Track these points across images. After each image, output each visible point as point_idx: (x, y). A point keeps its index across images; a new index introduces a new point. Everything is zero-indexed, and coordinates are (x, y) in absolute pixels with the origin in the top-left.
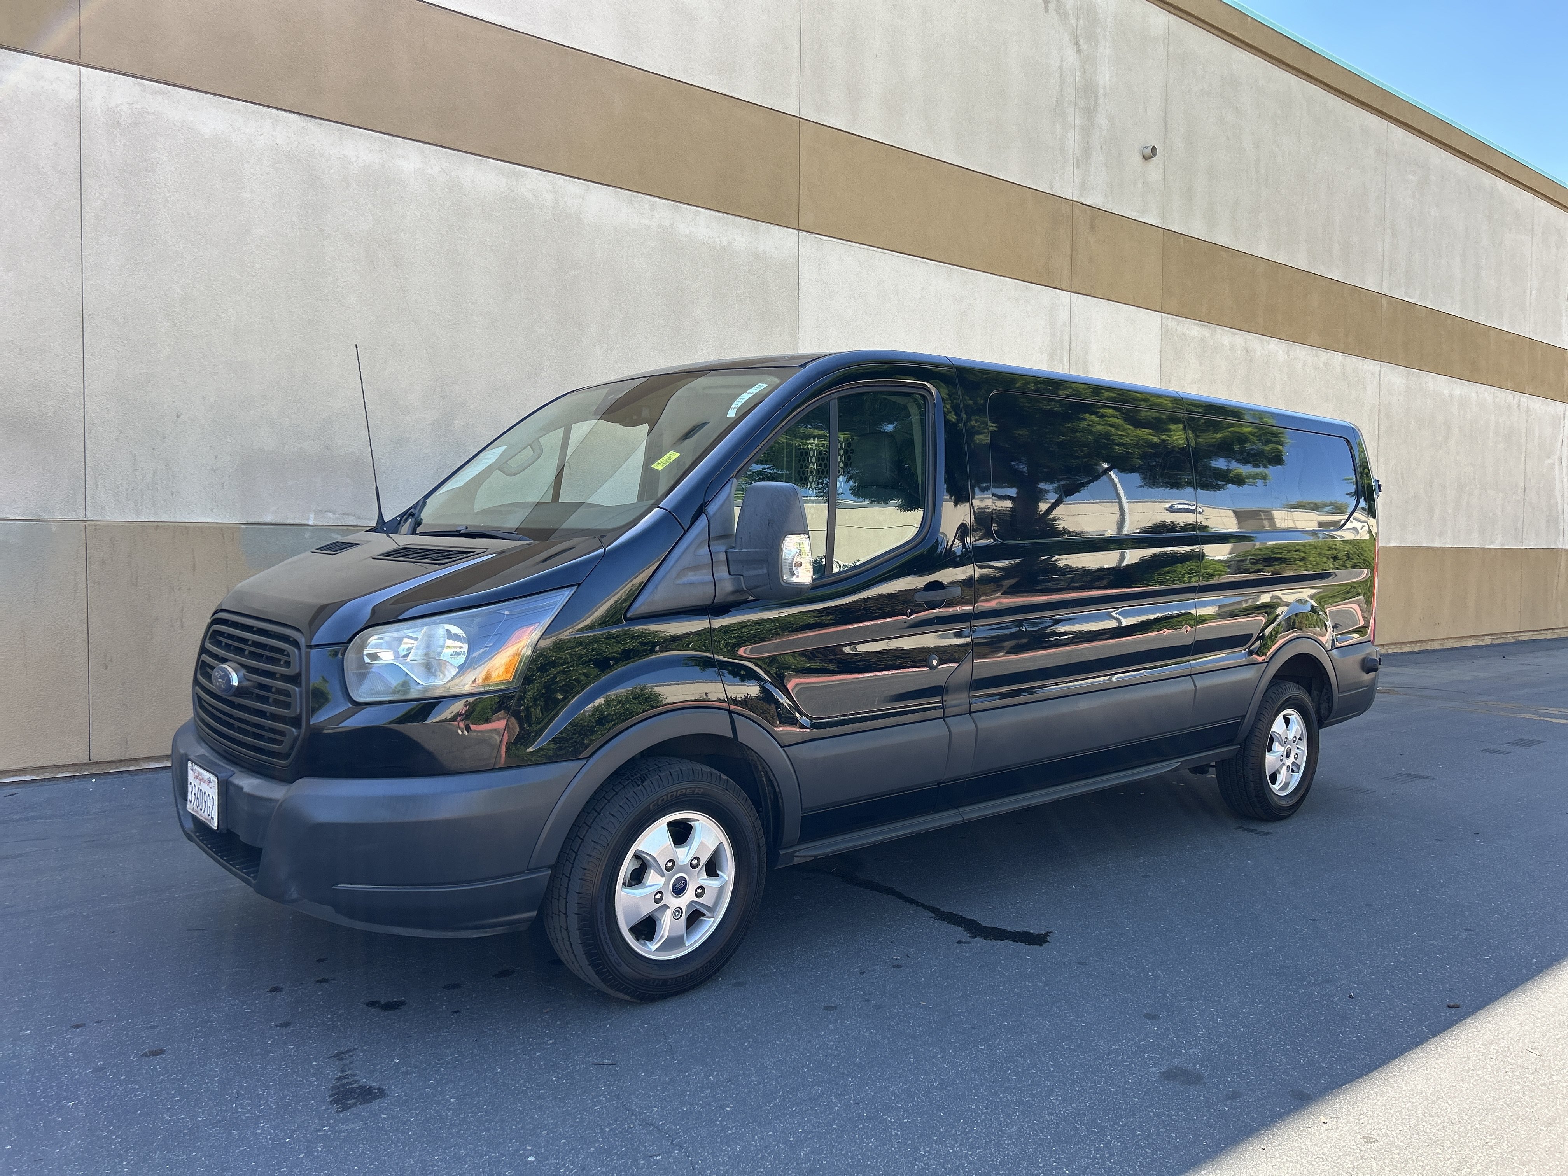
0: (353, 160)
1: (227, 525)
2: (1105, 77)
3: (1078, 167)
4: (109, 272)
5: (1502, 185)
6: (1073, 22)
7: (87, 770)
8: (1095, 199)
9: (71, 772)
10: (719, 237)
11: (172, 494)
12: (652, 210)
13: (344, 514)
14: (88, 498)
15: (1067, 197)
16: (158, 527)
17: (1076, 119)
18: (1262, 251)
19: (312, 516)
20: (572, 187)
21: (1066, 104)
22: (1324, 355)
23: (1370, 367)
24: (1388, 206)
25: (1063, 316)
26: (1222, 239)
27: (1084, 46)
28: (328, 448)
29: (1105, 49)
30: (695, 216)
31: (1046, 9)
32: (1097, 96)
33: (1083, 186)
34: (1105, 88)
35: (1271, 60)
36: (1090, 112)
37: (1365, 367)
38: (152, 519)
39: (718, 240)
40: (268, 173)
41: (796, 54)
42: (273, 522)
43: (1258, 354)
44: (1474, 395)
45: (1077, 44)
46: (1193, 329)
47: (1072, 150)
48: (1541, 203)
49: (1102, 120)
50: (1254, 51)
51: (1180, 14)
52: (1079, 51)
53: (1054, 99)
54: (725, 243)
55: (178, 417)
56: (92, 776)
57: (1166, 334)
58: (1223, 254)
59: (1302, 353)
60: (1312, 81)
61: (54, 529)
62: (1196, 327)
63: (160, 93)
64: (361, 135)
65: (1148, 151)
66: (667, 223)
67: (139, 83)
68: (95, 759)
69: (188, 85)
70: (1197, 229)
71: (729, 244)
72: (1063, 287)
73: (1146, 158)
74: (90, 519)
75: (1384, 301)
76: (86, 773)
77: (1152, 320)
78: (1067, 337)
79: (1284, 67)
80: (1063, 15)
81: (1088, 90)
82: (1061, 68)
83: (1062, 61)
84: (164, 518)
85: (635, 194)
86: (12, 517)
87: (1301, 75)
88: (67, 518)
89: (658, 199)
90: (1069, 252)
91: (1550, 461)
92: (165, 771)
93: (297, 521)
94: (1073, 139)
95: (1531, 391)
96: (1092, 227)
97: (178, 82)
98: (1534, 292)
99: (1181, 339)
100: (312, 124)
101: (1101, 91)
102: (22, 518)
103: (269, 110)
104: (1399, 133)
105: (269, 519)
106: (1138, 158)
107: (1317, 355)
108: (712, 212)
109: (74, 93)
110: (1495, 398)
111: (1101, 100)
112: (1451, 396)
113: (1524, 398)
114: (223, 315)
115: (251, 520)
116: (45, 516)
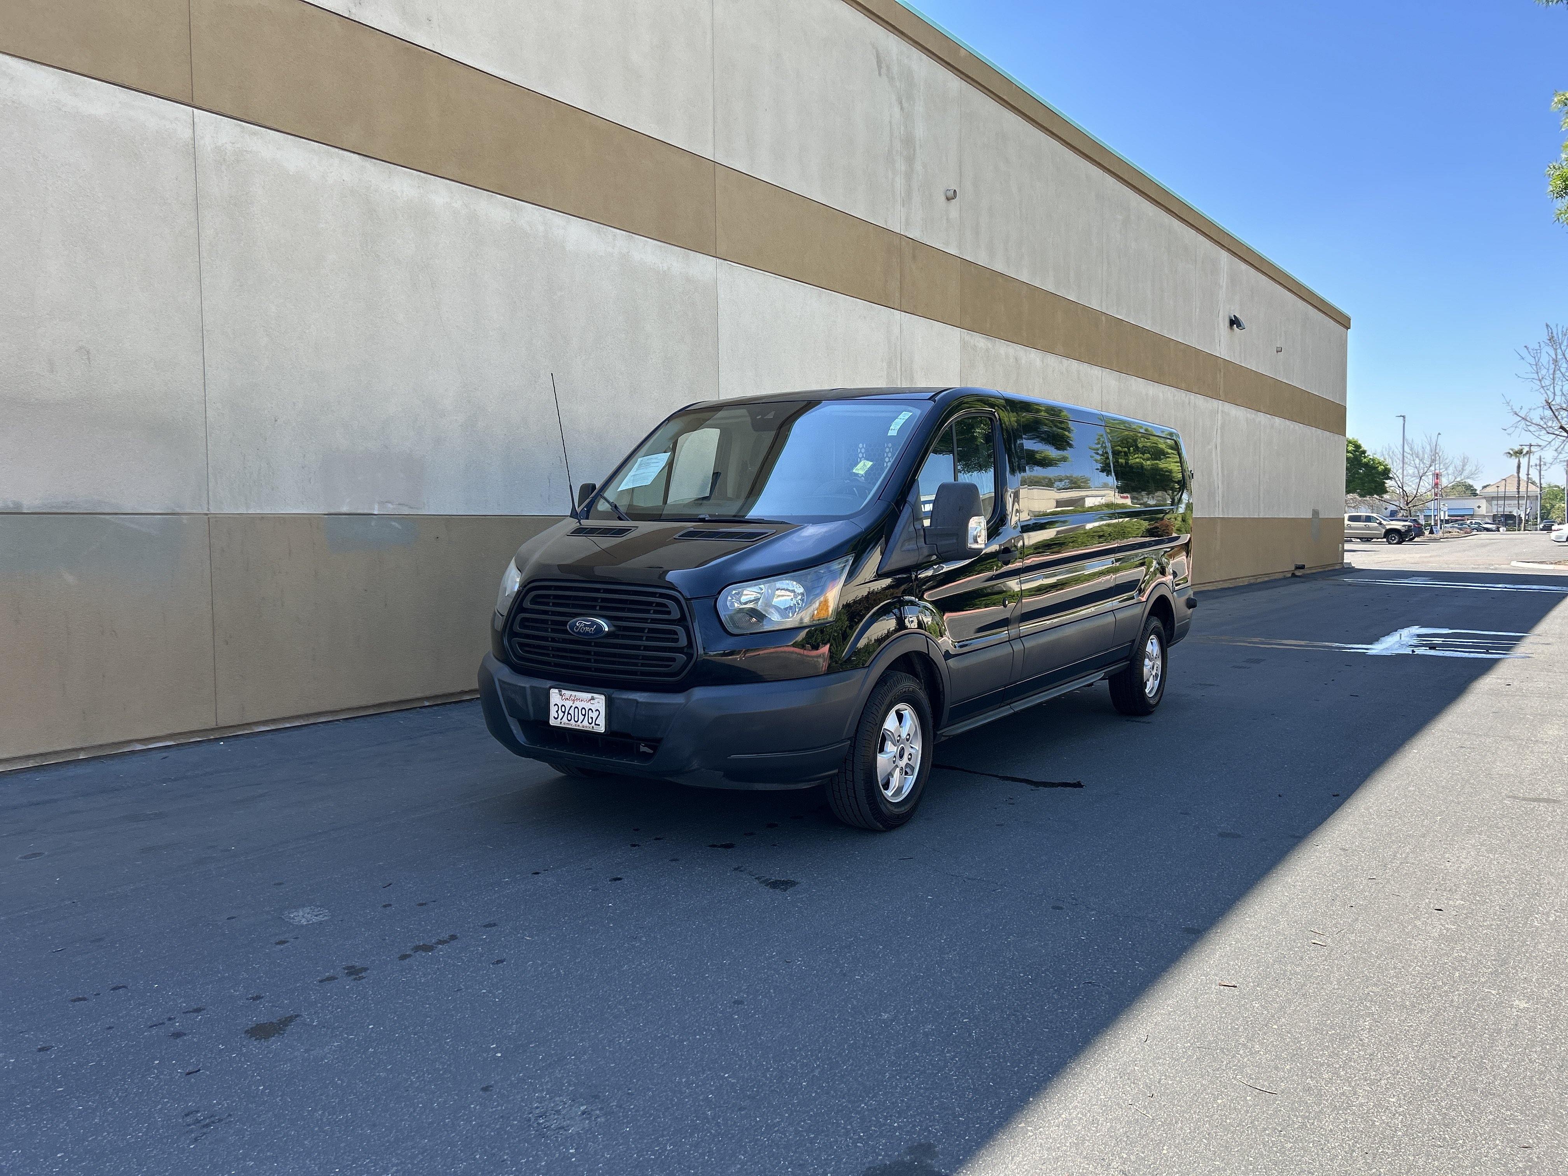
0: (399, 195)
1: (314, 516)
2: (920, 131)
3: (903, 206)
4: (221, 293)
5: (1176, 223)
6: (898, 84)
7: (212, 735)
8: (914, 234)
9: (199, 737)
10: (661, 263)
11: (273, 489)
12: (614, 240)
13: (399, 504)
14: (210, 493)
15: (897, 231)
16: (263, 518)
17: (901, 165)
18: (1024, 277)
19: (376, 506)
20: (557, 220)
21: (894, 153)
22: (1066, 362)
23: (1096, 371)
24: (1104, 241)
25: (896, 330)
26: (999, 266)
27: (905, 105)
28: (387, 447)
29: (919, 108)
30: (645, 245)
31: (880, 74)
32: (915, 147)
33: (908, 223)
34: (920, 140)
35: (1028, 120)
36: (910, 160)
37: (1092, 371)
38: (258, 512)
39: (660, 265)
40: (338, 206)
41: (711, 108)
42: (348, 512)
43: (1023, 362)
44: (1161, 395)
45: (901, 103)
46: (980, 341)
47: (899, 192)
48: (1201, 238)
49: (918, 167)
50: (1016, 112)
51: (969, 80)
52: (902, 109)
53: (887, 149)
54: (665, 268)
55: (276, 421)
56: (221, 739)
57: (964, 345)
58: (1000, 280)
59: (1052, 360)
60: (1054, 137)
61: (185, 521)
62: (983, 340)
63: (255, 133)
64: (405, 173)
65: (951, 194)
66: (625, 251)
67: (240, 125)
68: (221, 724)
69: (275, 127)
70: (982, 259)
71: (669, 269)
72: (896, 307)
73: (948, 199)
74: (212, 512)
75: (1103, 318)
76: (212, 737)
77: (955, 334)
78: (899, 347)
79: (1037, 126)
80: (891, 79)
81: (909, 141)
82: (890, 122)
83: (891, 117)
84: (267, 510)
85: (602, 226)
86: (152, 511)
87: (1047, 133)
88: (194, 511)
89: (618, 231)
90: (899, 277)
91: (1210, 447)
92: (270, 734)
93: (366, 511)
94: (900, 182)
95: (1197, 391)
96: (914, 257)
97: (268, 125)
98: (1198, 310)
99: (974, 349)
100: (368, 163)
101: (918, 142)
102: (161, 512)
103: (337, 150)
104: (1110, 180)
105: (345, 509)
106: (943, 198)
107: (1061, 362)
108: (656, 242)
109: (187, 133)
110: (1174, 396)
111: (918, 150)
112: (1147, 394)
113: (1192, 396)
114: (307, 331)
115: (332, 511)
116: (178, 510)
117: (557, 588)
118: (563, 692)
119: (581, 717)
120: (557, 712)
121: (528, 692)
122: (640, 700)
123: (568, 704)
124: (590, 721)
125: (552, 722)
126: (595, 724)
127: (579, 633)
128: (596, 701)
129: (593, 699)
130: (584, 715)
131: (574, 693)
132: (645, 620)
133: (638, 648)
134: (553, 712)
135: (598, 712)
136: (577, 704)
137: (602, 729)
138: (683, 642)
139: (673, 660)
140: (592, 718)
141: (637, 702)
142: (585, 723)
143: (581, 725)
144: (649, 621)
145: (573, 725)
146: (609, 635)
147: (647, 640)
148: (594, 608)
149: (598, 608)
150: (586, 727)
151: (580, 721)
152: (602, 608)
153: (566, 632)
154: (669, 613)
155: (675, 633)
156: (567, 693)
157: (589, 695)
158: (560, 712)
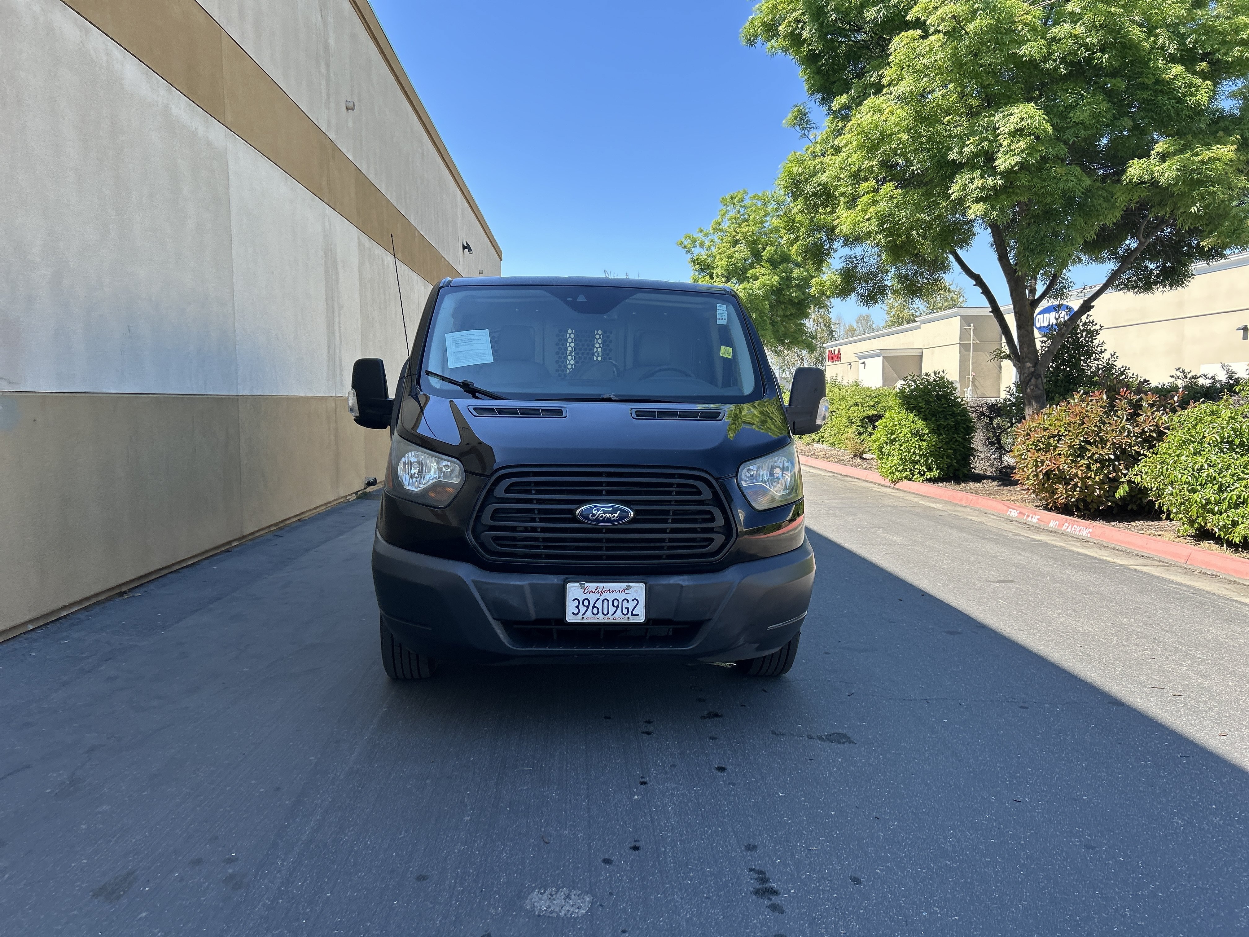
2: (331, 41)
3: (326, 108)
5: (441, 162)
8: (332, 136)
15: (324, 131)
17: (323, 69)
18: (383, 190)
21: (320, 57)
22: (403, 267)
23: (415, 277)
24: (415, 168)
25: (327, 223)
26: (372, 177)
27: (323, 13)
29: (330, 20)
30: (179, 99)
32: (329, 54)
33: (329, 125)
36: (328, 66)
45: (321, 10)
46: (366, 242)
47: (323, 94)
49: (332, 74)
51: (354, 4)
52: (322, 16)
53: (316, 51)
57: (359, 243)
58: (373, 189)
65: (350, 105)
66: (166, 101)
70: (364, 168)
73: (348, 109)
75: (416, 233)
77: (355, 232)
78: (329, 239)
81: (326, 48)
82: (317, 27)
83: (317, 21)
90: (327, 174)
94: (323, 85)
96: (333, 157)
98: (451, 234)
99: (364, 248)
101: (331, 51)
106: (345, 108)
111: (331, 59)
117: (536, 474)
118: (587, 584)
119: (612, 610)
120: (577, 607)
121: (527, 591)
122: (685, 583)
123: (592, 598)
124: (625, 612)
125: (570, 618)
126: (632, 614)
127: (597, 520)
128: (633, 590)
129: (629, 588)
130: (617, 607)
131: (601, 585)
132: (669, 502)
133: (663, 531)
134: (571, 607)
135: (636, 602)
136: (605, 596)
137: (641, 619)
138: (720, 521)
139: (711, 540)
140: (627, 609)
141: (682, 586)
142: (619, 614)
143: (611, 617)
144: (673, 503)
145: (601, 618)
146: (633, 521)
147: (672, 523)
148: (599, 493)
149: (604, 493)
150: (619, 619)
151: (611, 613)
152: (609, 493)
153: (575, 520)
154: (699, 493)
155: (710, 513)
156: (592, 586)
157: (624, 585)
158: (581, 606)
